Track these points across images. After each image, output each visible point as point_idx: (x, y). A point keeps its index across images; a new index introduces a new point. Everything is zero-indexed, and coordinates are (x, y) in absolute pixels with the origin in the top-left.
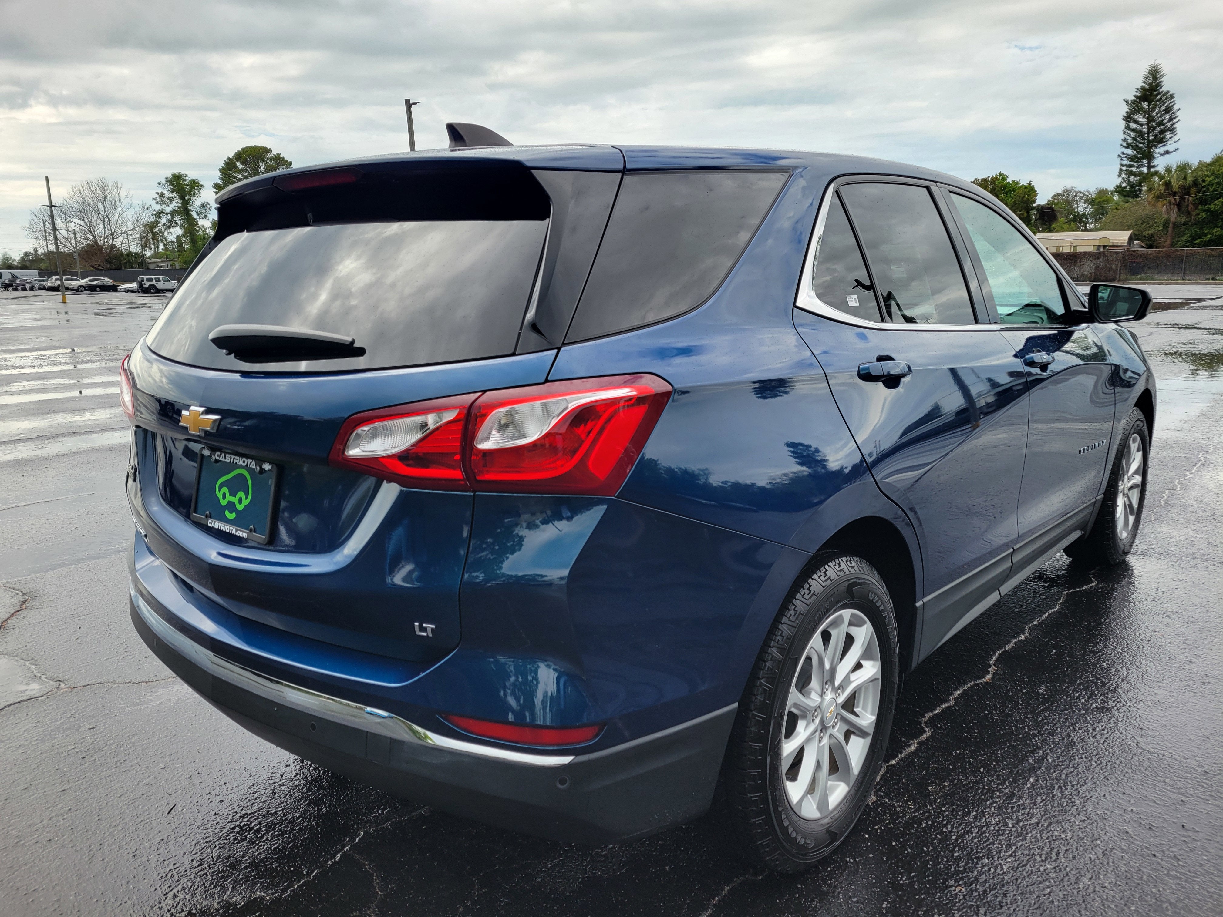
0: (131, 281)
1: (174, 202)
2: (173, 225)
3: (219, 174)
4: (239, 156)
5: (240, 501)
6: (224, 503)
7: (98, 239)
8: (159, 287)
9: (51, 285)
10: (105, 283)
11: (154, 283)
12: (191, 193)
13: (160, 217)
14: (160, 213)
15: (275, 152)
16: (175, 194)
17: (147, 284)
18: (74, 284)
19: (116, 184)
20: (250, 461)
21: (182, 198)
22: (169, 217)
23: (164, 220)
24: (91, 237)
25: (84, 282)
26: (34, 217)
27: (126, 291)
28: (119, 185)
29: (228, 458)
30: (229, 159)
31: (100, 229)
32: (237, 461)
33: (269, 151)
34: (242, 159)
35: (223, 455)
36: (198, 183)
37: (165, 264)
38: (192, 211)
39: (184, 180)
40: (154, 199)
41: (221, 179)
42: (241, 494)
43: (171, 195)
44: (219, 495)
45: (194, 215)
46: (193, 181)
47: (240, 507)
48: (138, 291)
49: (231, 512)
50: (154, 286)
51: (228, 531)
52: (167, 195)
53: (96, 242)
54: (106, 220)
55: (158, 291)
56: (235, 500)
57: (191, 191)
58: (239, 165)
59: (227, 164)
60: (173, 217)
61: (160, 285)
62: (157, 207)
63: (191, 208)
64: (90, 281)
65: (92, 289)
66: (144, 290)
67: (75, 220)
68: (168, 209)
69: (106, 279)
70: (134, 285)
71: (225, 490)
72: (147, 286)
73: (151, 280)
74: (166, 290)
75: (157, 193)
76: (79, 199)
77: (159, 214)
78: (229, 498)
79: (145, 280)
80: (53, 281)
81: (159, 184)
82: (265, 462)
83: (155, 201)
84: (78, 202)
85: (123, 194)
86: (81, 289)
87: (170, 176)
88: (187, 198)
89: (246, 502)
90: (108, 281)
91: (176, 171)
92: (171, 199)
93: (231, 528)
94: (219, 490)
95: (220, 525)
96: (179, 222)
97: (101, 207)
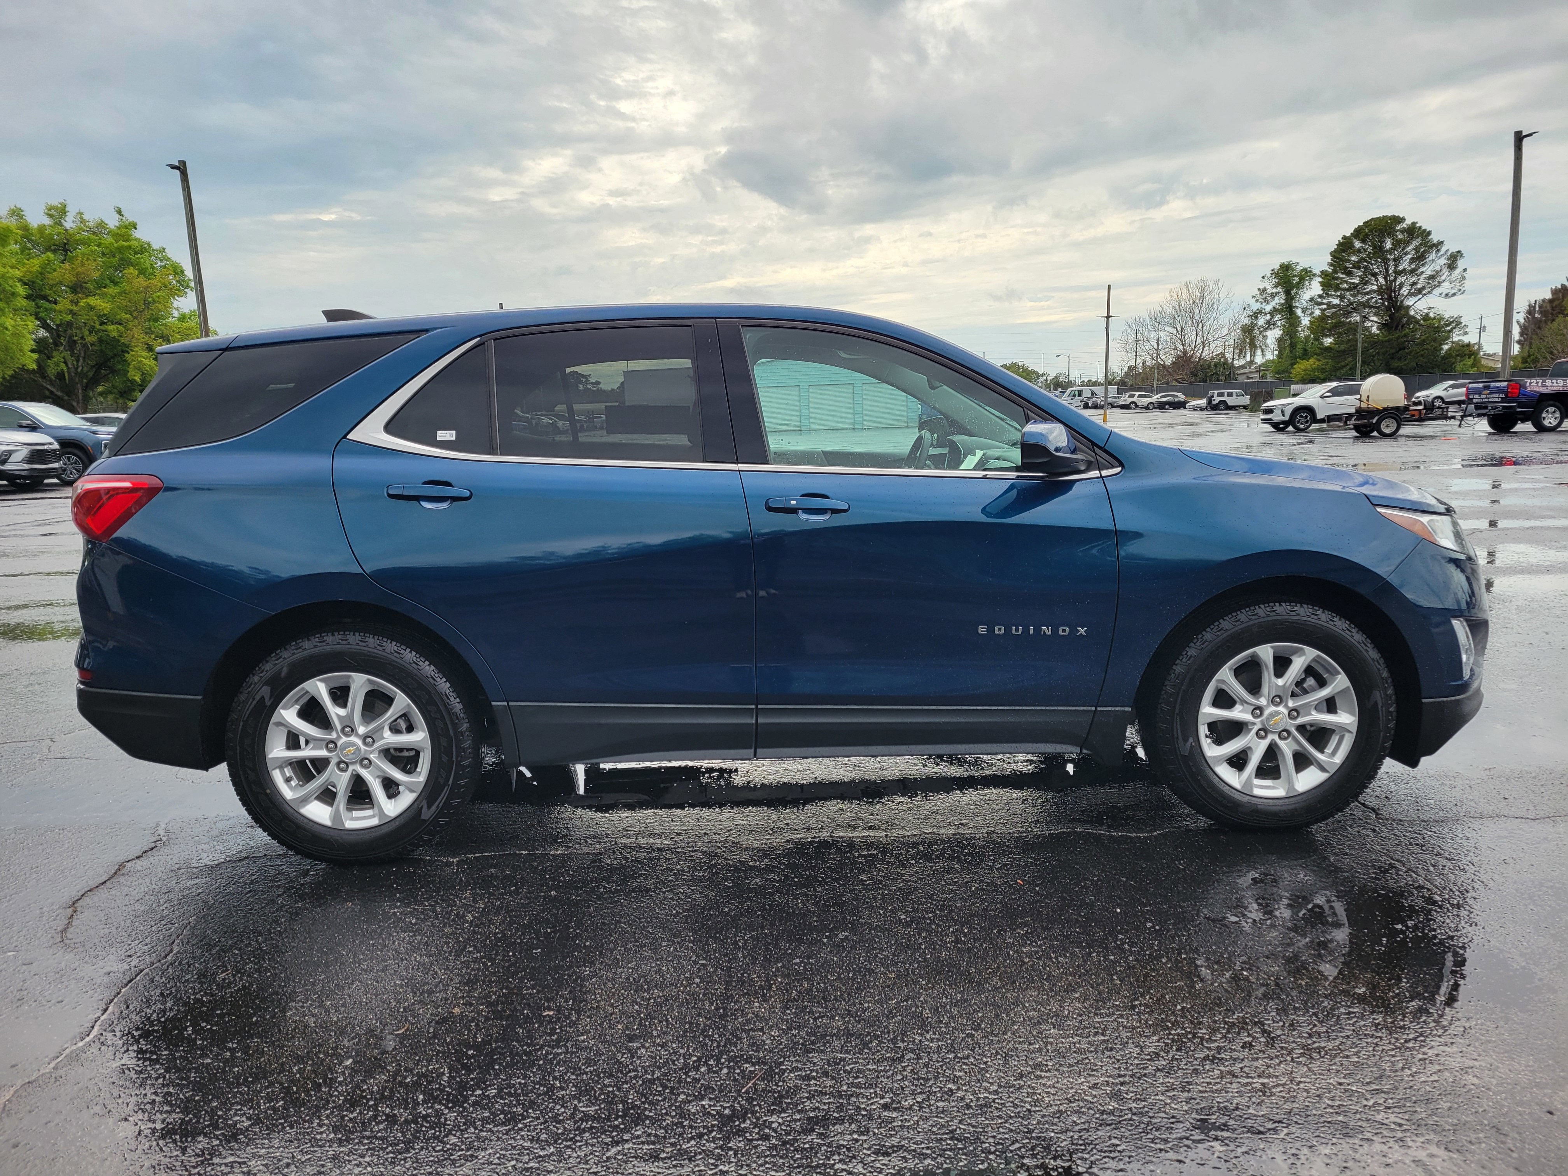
0: (1201, 397)
1: (1276, 299)
2: (1272, 326)
3: (1329, 259)
4: (1358, 233)
7: (1188, 348)
8: (1230, 404)
9: (1124, 403)
10: (1176, 400)
11: (1225, 398)
12: (1299, 286)
13: (1256, 318)
14: (1258, 313)
15: (1409, 222)
16: (1279, 289)
17: (1217, 400)
18: (1145, 401)
19: (1218, 282)
21: (1288, 292)
22: (1268, 317)
23: (1261, 321)
24: (1181, 347)
25: (1155, 398)
26: (1128, 328)
27: (1195, 408)
28: (1220, 284)
30: (1344, 238)
31: (1191, 337)
33: (1402, 220)
34: (1361, 236)
36: (1310, 272)
37: (1257, 375)
38: (1297, 307)
39: (1293, 270)
40: (1253, 297)
41: (1331, 265)
43: (1274, 290)
45: (1299, 312)
46: (1305, 270)
48: (1206, 409)
50: (1224, 402)
52: (1269, 291)
53: (1185, 352)
54: (1199, 324)
55: (1229, 408)
57: (1299, 283)
58: (1358, 244)
59: (1340, 244)
60: (1272, 317)
61: (1231, 401)
62: (1256, 307)
63: (1297, 304)
64: (1161, 397)
65: (1161, 406)
66: (1213, 407)
67: (1167, 328)
68: (1268, 308)
69: (1179, 394)
70: (1203, 402)
72: (1216, 402)
73: (1222, 395)
74: (1239, 406)
75: (1259, 289)
76: (1175, 304)
77: (1256, 315)
79: (1215, 395)
80: (1125, 399)
81: (1263, 277)
83: (1254, 300)
84: (1173, 307)
85: (1222, 295)
86: (1151, 406)
87: (1277, 267)
88: (1293, 292)
90: (1181, 397)
91: (1285, 260)
92: (1273, 295)
96: (1279, 323)
97: (1197, 311)
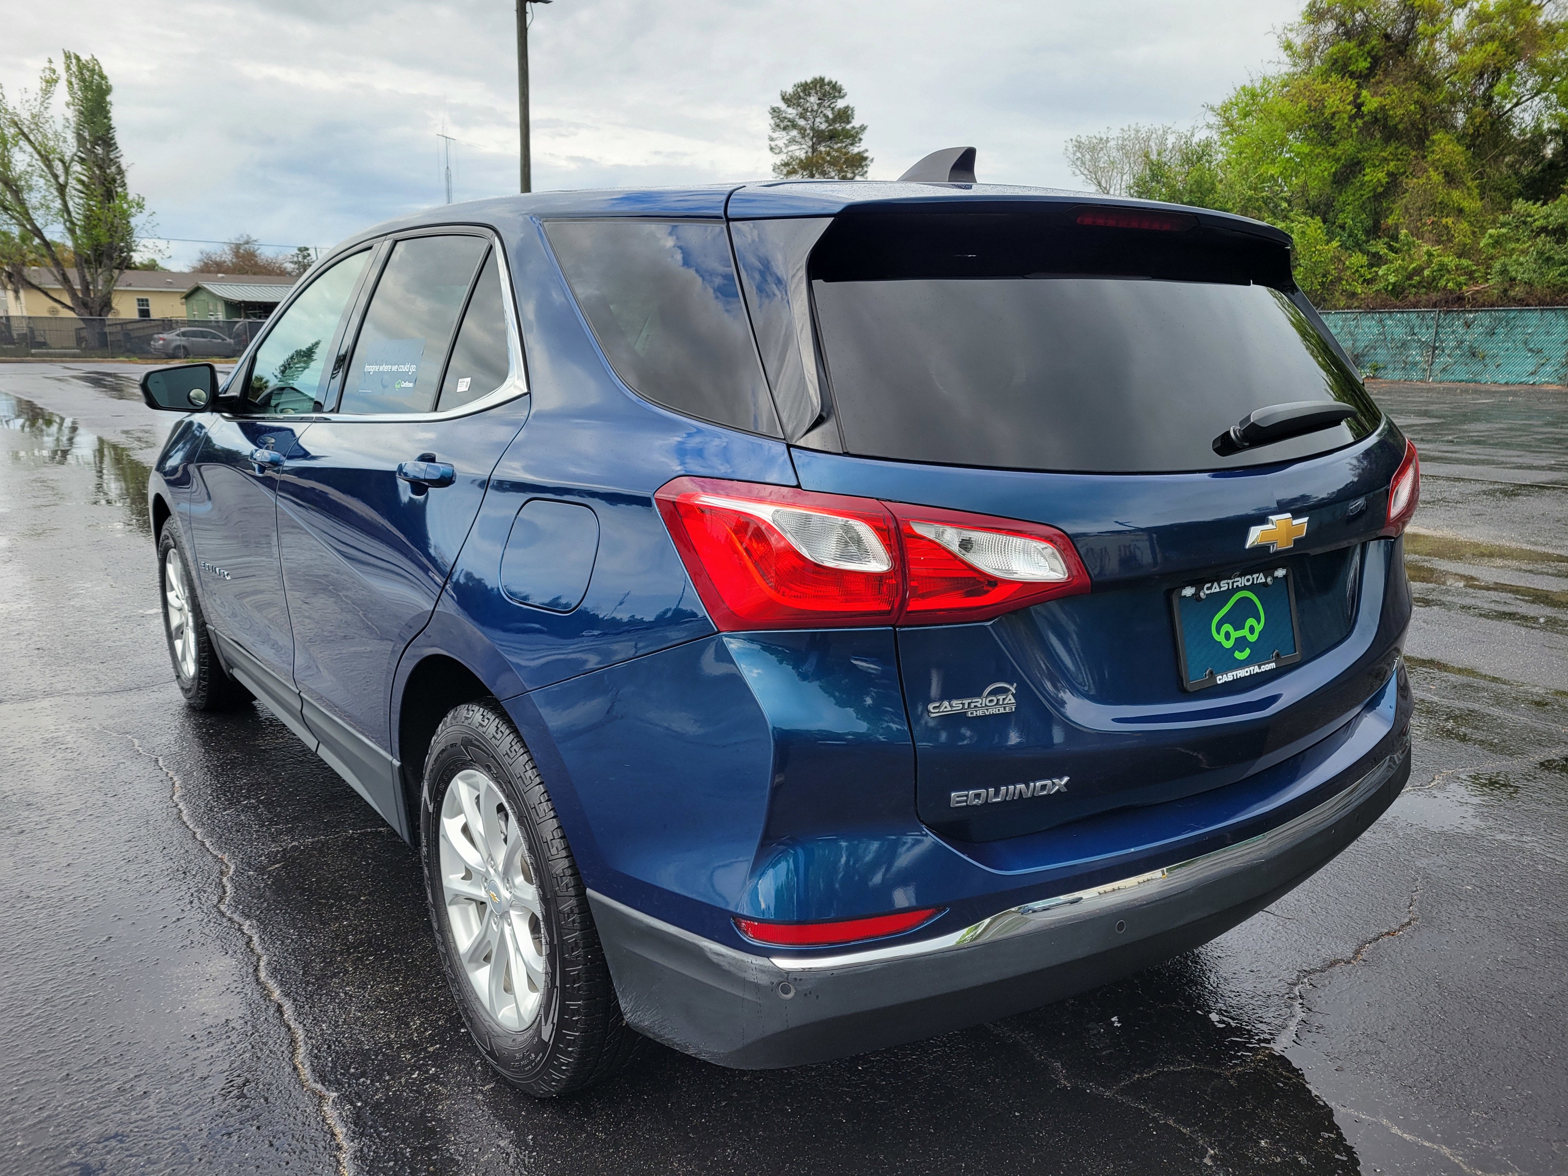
5: (1252, 630)
6: (1228, 645)
20: (1255, 576)
29: (1225, 585)
32: (1239, 584)
35: (1216, 584)
42: (1251, 621)
44: (1220, 638)
47: (1252, 638)
49: (1242, 651)
51: (1248, 674)
56: (1245, 632)
71: (1227, 627)
78: (1235, 635)
82: (1276, 569)
89: (1259, 628)
93: (1252, 668)
94: (1218, 632)
95: (1234, 673)
